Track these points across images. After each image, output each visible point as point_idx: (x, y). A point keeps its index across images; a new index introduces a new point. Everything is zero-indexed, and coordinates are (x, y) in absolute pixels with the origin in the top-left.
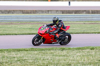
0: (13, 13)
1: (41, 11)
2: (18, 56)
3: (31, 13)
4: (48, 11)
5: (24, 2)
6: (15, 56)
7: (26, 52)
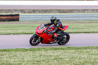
0: (50, 12)
1: (77, 10)
2: (55, 54)
3: (67, 12)
4: (84, 10)
5: (61, 1)
6: (52, 54)
7: (62, 51)
